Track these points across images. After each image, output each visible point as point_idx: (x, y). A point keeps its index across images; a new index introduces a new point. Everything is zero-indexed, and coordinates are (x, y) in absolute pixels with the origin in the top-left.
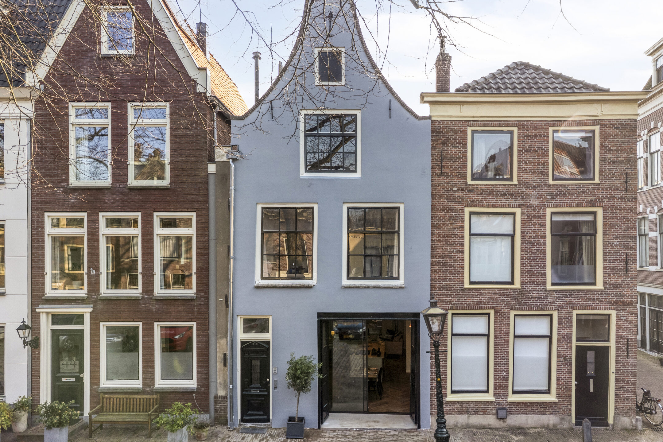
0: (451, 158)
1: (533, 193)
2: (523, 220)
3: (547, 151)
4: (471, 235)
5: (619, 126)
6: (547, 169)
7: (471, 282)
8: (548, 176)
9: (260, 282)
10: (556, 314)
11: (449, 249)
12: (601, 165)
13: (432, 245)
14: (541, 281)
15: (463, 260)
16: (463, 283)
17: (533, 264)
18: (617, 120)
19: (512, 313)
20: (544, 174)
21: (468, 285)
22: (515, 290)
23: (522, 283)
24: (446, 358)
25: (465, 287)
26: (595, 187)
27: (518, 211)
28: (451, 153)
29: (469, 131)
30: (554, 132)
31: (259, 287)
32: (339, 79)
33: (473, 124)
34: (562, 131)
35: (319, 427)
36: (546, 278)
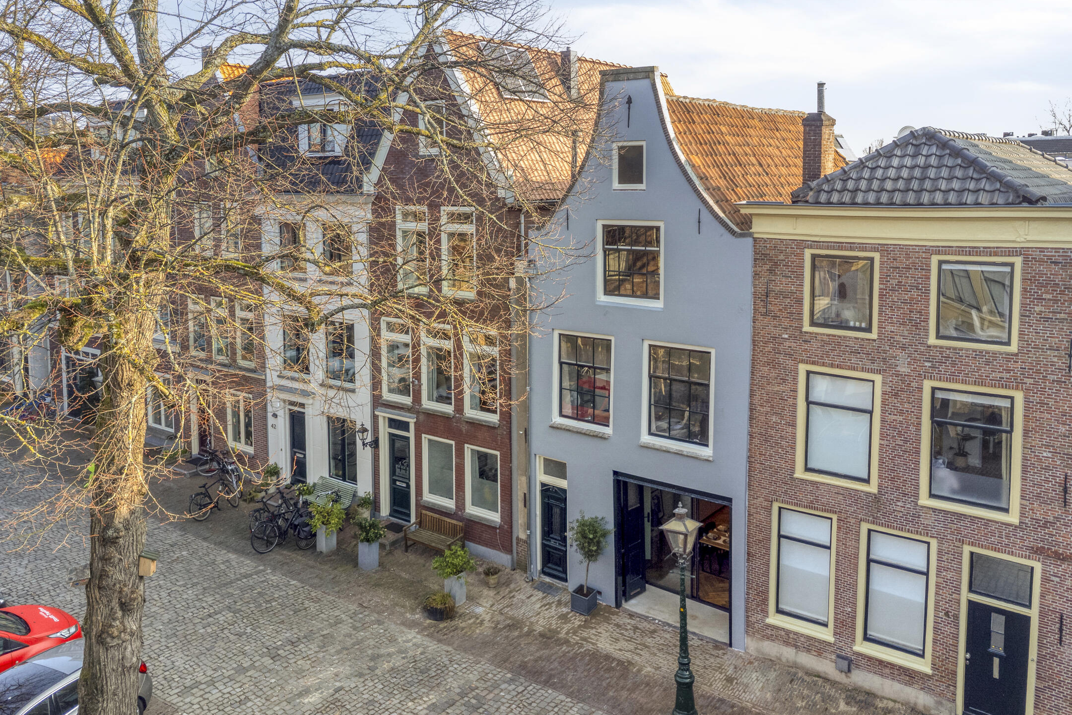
0: (781, 293)
1: (902, 355)
2: (884, 394)
3: (927, 292)
4: (809, 403)
5: (1060, 259)
6: (926, 320)
7: (808, 469)
8: (927, 330)
9: (557, 420)
10: (934, 543)
11: (774, 419)
12: (1022, 323)
13: (751, 410)
14: (909, 489)
15: (794, 437)
16: (793, 470)
17: (898, 461)
18: (1057, 250)
19: (865, 527)
20: (919, 326)
21: (800, 473)
22: (868, 494)
23: (880, 486)
24: (768, 565)
25: (796, 475)
26: (1009, 356)
27: (878, 379)
28: (781, 284)
29: (808, 254)
30: (941, 263)
31: (554, 427)
32: (641, 182)
33: (811, 246)
34: (954, 262)
35: (618, 605)
36: (918, 486)
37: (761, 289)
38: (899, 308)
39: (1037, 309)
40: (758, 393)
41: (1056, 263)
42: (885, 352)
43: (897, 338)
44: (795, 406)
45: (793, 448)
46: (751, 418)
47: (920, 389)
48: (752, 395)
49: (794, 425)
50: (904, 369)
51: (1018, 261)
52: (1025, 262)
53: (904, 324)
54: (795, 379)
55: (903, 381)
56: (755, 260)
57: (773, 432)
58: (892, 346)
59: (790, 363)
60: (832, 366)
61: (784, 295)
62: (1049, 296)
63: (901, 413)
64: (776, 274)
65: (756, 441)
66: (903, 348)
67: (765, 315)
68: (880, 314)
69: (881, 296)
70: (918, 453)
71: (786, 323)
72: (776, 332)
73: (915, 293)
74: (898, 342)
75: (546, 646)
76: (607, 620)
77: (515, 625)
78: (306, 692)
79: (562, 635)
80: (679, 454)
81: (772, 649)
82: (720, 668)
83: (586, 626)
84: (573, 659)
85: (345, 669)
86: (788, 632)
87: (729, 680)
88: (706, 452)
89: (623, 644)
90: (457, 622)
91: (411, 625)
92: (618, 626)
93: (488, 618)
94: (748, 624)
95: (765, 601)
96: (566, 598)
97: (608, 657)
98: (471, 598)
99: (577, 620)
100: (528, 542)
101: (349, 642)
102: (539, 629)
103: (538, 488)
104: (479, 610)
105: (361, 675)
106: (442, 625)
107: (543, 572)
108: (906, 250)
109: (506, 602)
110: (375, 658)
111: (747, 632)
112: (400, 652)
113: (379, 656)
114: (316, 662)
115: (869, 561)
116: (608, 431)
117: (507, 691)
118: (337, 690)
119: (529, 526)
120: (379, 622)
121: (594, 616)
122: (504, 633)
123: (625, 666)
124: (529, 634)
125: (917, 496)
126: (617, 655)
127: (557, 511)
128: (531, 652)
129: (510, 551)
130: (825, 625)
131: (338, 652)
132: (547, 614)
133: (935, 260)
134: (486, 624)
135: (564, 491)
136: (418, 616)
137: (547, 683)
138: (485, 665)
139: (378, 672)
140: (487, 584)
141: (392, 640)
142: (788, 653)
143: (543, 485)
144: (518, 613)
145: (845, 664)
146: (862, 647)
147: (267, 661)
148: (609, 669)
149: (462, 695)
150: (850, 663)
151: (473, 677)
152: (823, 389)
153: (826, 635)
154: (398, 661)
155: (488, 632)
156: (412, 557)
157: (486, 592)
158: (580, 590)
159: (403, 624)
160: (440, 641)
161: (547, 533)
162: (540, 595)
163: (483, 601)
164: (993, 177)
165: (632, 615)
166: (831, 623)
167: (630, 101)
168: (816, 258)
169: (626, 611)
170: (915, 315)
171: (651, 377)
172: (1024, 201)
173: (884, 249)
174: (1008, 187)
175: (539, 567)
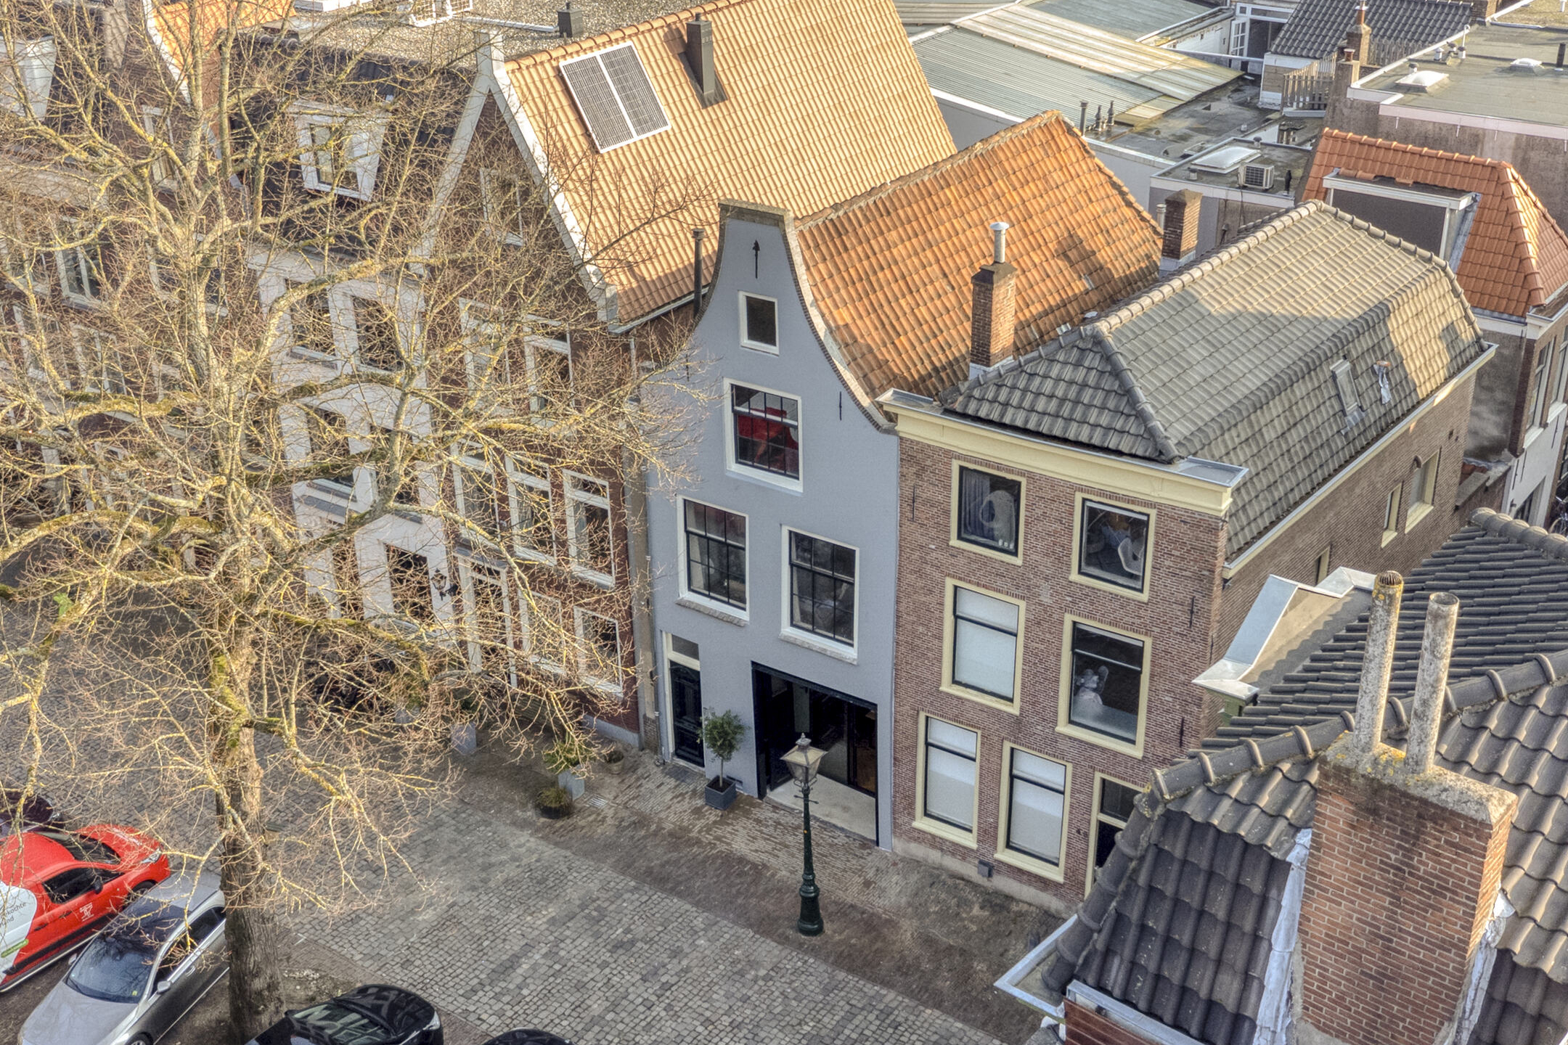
0: (928, 500)
1: (1045, 585)
2: (1027, 620)
3: (1070, 528)
4: (957, 617)
5: (1189, 520)
6: (1069, 555)
7: (955, 682)
8: (1069, 566)
9: (686, 595)
10: (1070, 766)
11: (921, 629)
12: (1153, 574)
13: (898, 617)
14: (1048, 715)
15: (940, 651)
16: (939, 683)
17: (1038, 687)
18: (1186, 510)
19: (1007, 746)
20: (1062, 561)
21: (946, 687)
22: (1010, 714)
23: (1022, 709)
24: (912, 773)
25: (942, 688)
26: (1140, 604)
27: (1023, 604)
28: (927, 492)
29: (955, 465)
30: (1084, 500)
31: (683, 605)
32: (774, 344)
33: (959, 457)
34: (1097, 502)
35: (762, 794)
36: (1056, 713)
37: (908, 493)
38: (1043, 539)
39: (1167, 563)
40: (904, 601)
41: (1185, 522)
42: (1029, 579)
43: (1041, 568)
44: (941, 619)
45: (940, 660)
46: (898, 625)
47: (1062, 622)
48: (898, 602)
49: (940, 638)
50: (1046, 599)
51: (1153, 513)
52: (1159, 515)
53: (1047, 555)
54: (942, 592)
55: (1045, 611)
56: (902, 460)
57: (919, 642)
58: (1035, 574)
59: (937, 575)
60: (978, 585)
61: (930, 503)
62: (1177, 553)
63: (1042, 641)
64: (922, 480)
65: (902, 649)
66: (1046, 579)
67: (912, 520)
68: (1025, 542)
69: (1027, 523)
70: (1057, 682)
71: (933, 533)
72: (923, 540)
73: (1057, 526)
74: (1042, 572)
75: (675, 847)
76: (747, 814)
77: (642, 821)
78: (418, 908)
79: (694, 834)
80: (822, 653)
81: (918, 851)
82: (860, 871)
83: (722, 822)
84: (704, 862)
85: (457, 882)
86: (934, 836)
87: (867, 884)
88: (850, 653)
89: (760, 844)
90: (575, 820)
91: (524, 824)
92: (758, 821)
93: (611, 813)
94: (895, 825)
95: (912, 805)
96: (702, 786)
97: (742, 860)
98: (592, 790)
99: (713, 815)
100: (657, 722)
101: (455, 849)
102: (668, 826)
103: (667, 667)
104: (601, 803)
105: (474, 888)
106: (559, 824)
107: (677, 754)
108: (1052, 483)
109: (633, 792)
110: (487, 867)
111: (894, 833)
112: (514, 859)
113: (491, 865)
114: (422, 875)
115: (1012, 777)
116: (744, 616)
117: (630, 902)
118: (451, 906)
119: (657, 707)
120: (487, 824)
121: (732, 810)
122: (629, 833)
123: (758, 870)
124: (655, 834)
125: (1055, 723)
126: (753, 857)
127: (689, 693)
128: (657, 855)
129: (637, 730)
130: (970, 831)
131: (445, 862)
132: (679, 808)
133: (1079, 497)
134: (609, 821)
135: (697, 673)
136: (531, 814)
137: (673, 891)
138: (607, 872)
139: (492, 884)
140: (609, 771)
141: (503, 846)
142: (934, 856)
143: (672, 663)
144: (645, 807)
145: (986, 869)
146: (1004, 856)
148: (741, 874)
149: (583, 907)
150: (990, 869)
151: (594, 886)
152: (971, 607)
153: (969, 841)
154: (511, 871)
155: (610, 832)
157: (608, 780)
158: (714, 784)
159: (514, 824)
160: (556, 844)
161: (679, 714)
162: (673, 782)
163: (605, 792)
164: (1141, 417)
165: (776, 807)
166: (975, 830)
167: (757, 247)
168: (962, 469)
169: (770, 802)
170: (1058, 549)
171: (792, 565)
172: (1159, 457)
173: (1031, 476)
174: (1151, 434)
175: (671, 748)
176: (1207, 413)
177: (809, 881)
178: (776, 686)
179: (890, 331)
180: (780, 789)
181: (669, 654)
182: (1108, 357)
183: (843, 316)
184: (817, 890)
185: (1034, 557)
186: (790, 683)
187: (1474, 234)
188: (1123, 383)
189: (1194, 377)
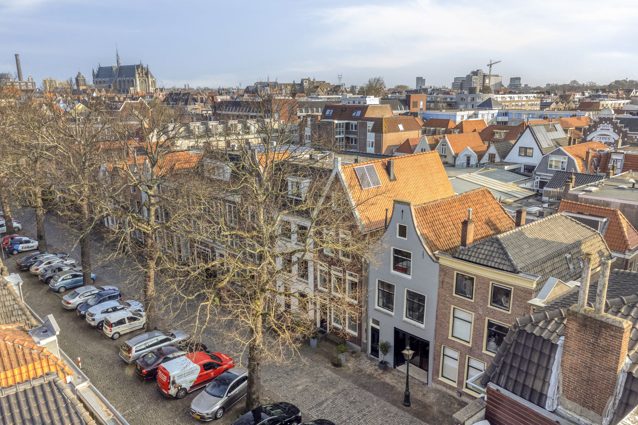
1: (480, 308)
2: (475, 318)
3: (488, 292)
4: (454, 317)
6: (487, 300)
7: (453, 336)
8: (487, 303)
9: (377, 307)
10: (486, 363)
11: (443, 320)
12: (512, 306)
13: (437, 316)
14: (480, 347)
15: (449, 326)
16: (448, 336)
17: (478, 338)
18: (523, 287)
19: (467, 356)
20: (485, 301)
21: (450, 337)
22: (469, 347)
23: (472, 345)
24: (439, 363)
25: (449, 338)
26: (508, 315)
27: (473, 314)
28: (447, 280)
29: (455, 272)
30: (492, 284)
31: (376, 310)
32: (405, 237)
33: (457, 270)
34: (496, 284)
35: (395, 367)
36: (482, 347)
37: (441, 280)
38: (480, 295)
39: (516, 303)
40: (439, 311)
41: (522, 291)
43: (479, 303)
44: (449, 317)
45: (448, 330)
46: (437, 318)
47: (485, 319)
48: (437, 312)
49: (449, 323)
50: (481, 313)
52: (514, 289)
53: (481, 299)
54: (450, 309)
55: (480, 316)
56: (440, 270)
57: (443, 324)
58: (477, 305)
59: (449, 304)
60: (461, 307)
61: (448, 283)
62: (520, 300)
63: (479, 325)
64: (445, 276)
65: (438, 326)
66: (481, 306)
67: (442, 288)
69: (475, 290)
70: (483, 337)
71: (448, 292)
72: (445, 294)
73: (485, 291)
75: (369, 379)
76: (390, 372)
77: (360, 371)
78: (298, 386)
79: (375, 376)
80: (414, 325)
81: (439, 387)
82: (422, 391)
83: (383, 373)
84: (377, 383)
85: (308, 380)
86: (444, 383)
87: (424, 395)
88: (423, 326)
89: (393, 380)
90: (342, 368)
91: (328, 368)
92: (393, 374)
93: (352, 367)
94: (433, 379)
95: (438, 373)
96: (378, 363)
97: (388, 384)
98: (347, 361)
99: (380, 371)
100: (366, 344)
101: (309, 372)
102: (368, 373)
103: (370, 327)
104: (349, 365)
105: (313, 382)
106: (337, 369)
107: (371, 354)
108: (483, 278)
109: (358, 363)
110: (317, 377)
111: (432, 381)
112: (324, 376)
113: (318, 377)
114: (300, 377)
115: (468, 366)
116: (393, 314)
117: (355, 391)
118: (307, 386)
119: (367, 339)
120: (318, 366)
121: (386, 371)
122: (357, 373)
123: (393, 387)
124: (364, 374)
125: (482, 350)
126: (391, 384)
127: (376, 335)
128: (364, 380)
129: (360, 346)
130: (455, 382)
131: (306, 374)
132: (371, 368)
133: (491, 282)
134: (351, 370)
135: (379, 330)
136: (330, 365)
137: (368, 390)
138: (350, 383)
139: (318, 382)
140: (352, 356)
141: (322, 372)
142: (444, 389)
143: (372, 327)
144: (362, 367)
145: (459, 394)
146: (465, 390)
147: (286, 375)
148: (388, 388)
149: (343, 391)
150: (461, 394)
151: (346, 386)
152: (459, 314)
153: (455, 385)
154: (323, 379)
155: (352, 372)
156: (328, 344)
157: (352, 359)
158: (381, 362)
159: (325, 367)
160: (336, 374)
161: (373, 342)
162: (369, 361)
163: (350, 362)
164: (510, 260)
165: (398, 371)
166: (457, 382)
167: (403, 211)
168: (457, 274)
169: (397, 370)
170: (484, 298)
171: (407, 299)
172: (515, 271)
173: (477, 276)
174: (512, 265)
175: (370, 352)
176: (529, 262)
177: (407, 390)
178: (401, 335)
179: (438, 237)
180: (400, 367)
181: (371, 324)
182: (500, 245)
183: (425, 231)
184: (409, 393)
185: (477, 300)
186: (405, 334)
187: (608, 229)
188: (504, 251)
189: (525, 252)
